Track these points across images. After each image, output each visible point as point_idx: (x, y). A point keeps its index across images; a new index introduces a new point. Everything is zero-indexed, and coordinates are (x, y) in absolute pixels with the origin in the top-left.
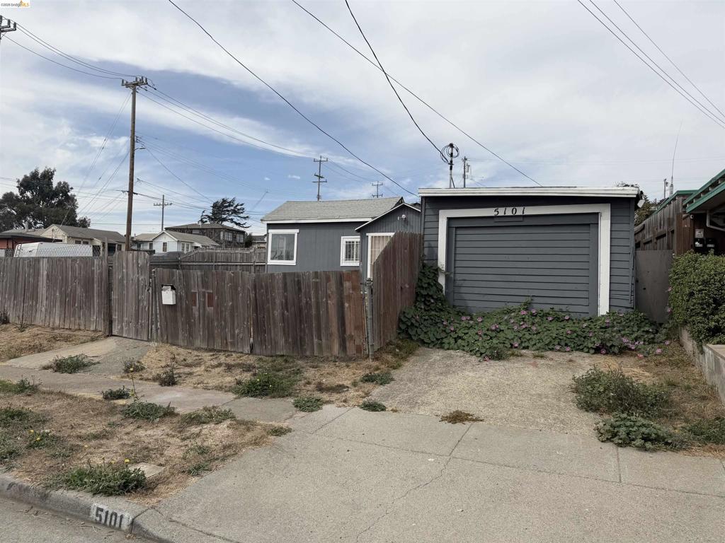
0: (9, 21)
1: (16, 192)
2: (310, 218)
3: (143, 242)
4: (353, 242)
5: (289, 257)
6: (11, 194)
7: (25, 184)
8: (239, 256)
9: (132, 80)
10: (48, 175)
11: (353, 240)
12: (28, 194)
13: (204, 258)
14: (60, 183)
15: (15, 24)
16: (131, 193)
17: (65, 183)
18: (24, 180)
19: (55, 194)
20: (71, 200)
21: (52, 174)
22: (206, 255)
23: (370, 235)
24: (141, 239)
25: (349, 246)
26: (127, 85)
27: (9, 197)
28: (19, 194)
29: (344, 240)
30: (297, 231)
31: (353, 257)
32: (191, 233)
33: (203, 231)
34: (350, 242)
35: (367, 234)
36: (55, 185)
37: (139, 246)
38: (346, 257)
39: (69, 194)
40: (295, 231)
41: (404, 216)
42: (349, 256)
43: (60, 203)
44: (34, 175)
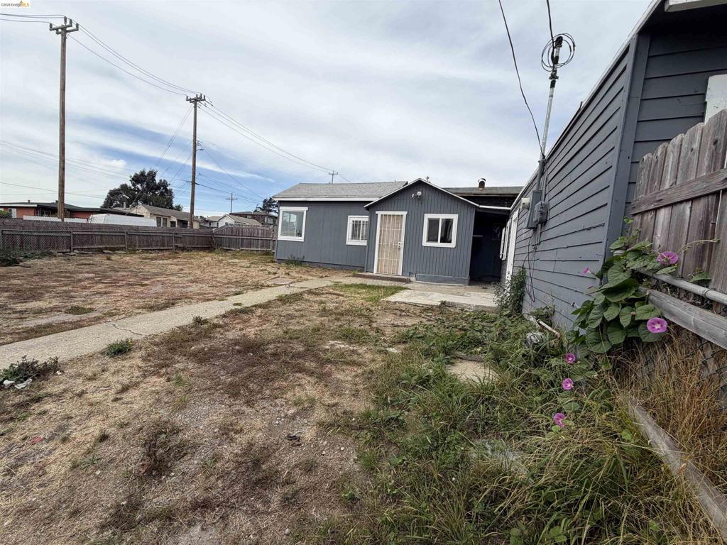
0: (71, 21)
1: (129, 184)
2: (318, 196)
3: (212, 221)
4: (360, 222)
5: (299, 234)
6: (126, 185)
7: (135, 179)
8: (260, 232)
9: (193, 96)
10: (152, 175)
11: (360, 219)
12: (139, 186)
13: (232, 232)
14: (161, 181)
15: (77, 25)
16: (194, 183)
17: (165, 181)
18: (134, 176)
19: (158, 187)
20: (170, 192)
21: (155, 174)
22: (235, 230)
23: (379, 213)
24: (211, 219)
25: (356, 225)
26: (190, 100)
27: (124, 187)
28: (131, 185)
29: (351, 219)
30: (306, 209)
31: (359, 237)
32: (246, 217)
33: (254, 216)
34: (357, 221)
35: (377, 212)
36: (157, 181)
37: (210, 224)
38: (353, 236)
39: (168, 188)
40: (304, 209)
41: (419, 193)
42: (354, 236)
43: (162, 194)
44: (142, 174)
